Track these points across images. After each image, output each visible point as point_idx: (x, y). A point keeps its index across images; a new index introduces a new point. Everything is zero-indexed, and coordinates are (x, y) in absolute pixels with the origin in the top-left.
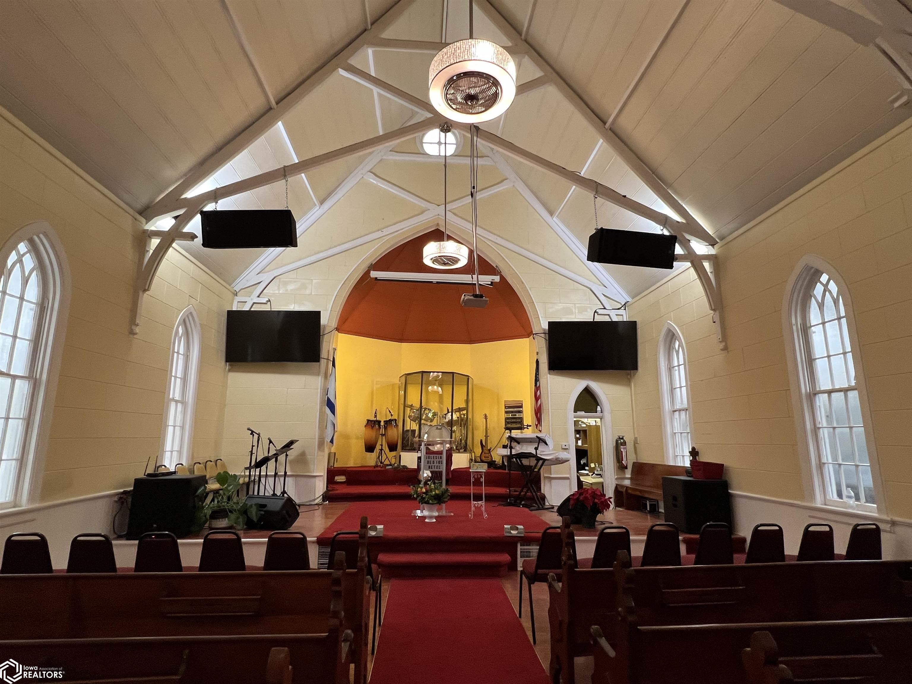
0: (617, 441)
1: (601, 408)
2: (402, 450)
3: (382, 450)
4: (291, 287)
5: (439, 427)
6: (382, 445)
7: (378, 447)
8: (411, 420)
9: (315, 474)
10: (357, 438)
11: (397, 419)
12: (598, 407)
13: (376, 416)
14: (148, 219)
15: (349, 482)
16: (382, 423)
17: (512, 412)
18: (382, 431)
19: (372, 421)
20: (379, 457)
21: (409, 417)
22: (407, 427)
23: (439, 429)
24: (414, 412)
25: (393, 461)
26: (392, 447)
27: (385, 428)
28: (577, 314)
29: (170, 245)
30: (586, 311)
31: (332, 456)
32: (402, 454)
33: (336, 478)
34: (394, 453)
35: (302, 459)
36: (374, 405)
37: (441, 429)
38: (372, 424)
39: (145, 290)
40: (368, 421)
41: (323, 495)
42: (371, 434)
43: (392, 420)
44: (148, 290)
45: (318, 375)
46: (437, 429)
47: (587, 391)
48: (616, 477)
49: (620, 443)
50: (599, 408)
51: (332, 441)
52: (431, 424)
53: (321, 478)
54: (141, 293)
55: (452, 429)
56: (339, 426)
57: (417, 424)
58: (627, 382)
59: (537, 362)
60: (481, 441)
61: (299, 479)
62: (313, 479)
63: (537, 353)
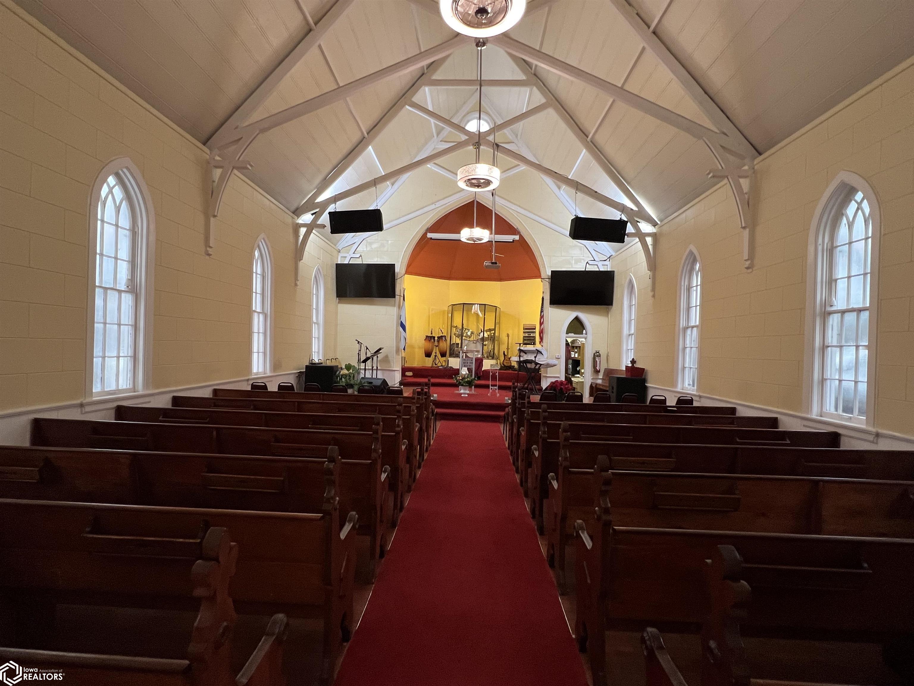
0: (594, 354)
1: (586, 331)
2: (450, 356)
3: (436, 356)
4: (374, 246)
5: (475, 342)
6: (436, 353)
7: (433, 354)
8: (456, 336)
9: (393, 369)
10: (419, 348)
11: (446, 335)
12: (584, 330)
13: (432, 334)
14: (298, 216)
15: (414, 376)
16: (436, 338)
17: (528, 332)
18: (437, 344)
19: (429, 336)
20: (434, 361)
21: (455, 334)
22: (453, 341)
23: (475, 343)
24: (458, 331)
25: (444, 364)
26: (443, 355)
27: (438, 341)
28: (573, 264)
29: (312, 232)
30: (581, 262)
31: (404, 359)
32: (449, 359)
33: (406, 373)
34: (444, 358)
35: (386, 359)
36: (431, 326)
37: (476, 343)
38: (429, 338)
39: (300, 260)
40: (427, 336)
41: (399, 382)
42: (429, 345)
43: (443, 336)
44: (302, 260)
45: (394, 306)
46: (473, 343)
47: (577, 319)
48: (592, 378)
49: (597, 355)
50: (584, 332)
51: (404, 349)
52: (470, 339)
53: (398, 372)
54: (298, 262)
55: (483, 343)
56: (408, 340)
57: (460, 339)
58: (607, 313)
59: (543, 298)
60: (504, 352)
61: (384, 372)
62: (394, 372)
63: (543, 292)
